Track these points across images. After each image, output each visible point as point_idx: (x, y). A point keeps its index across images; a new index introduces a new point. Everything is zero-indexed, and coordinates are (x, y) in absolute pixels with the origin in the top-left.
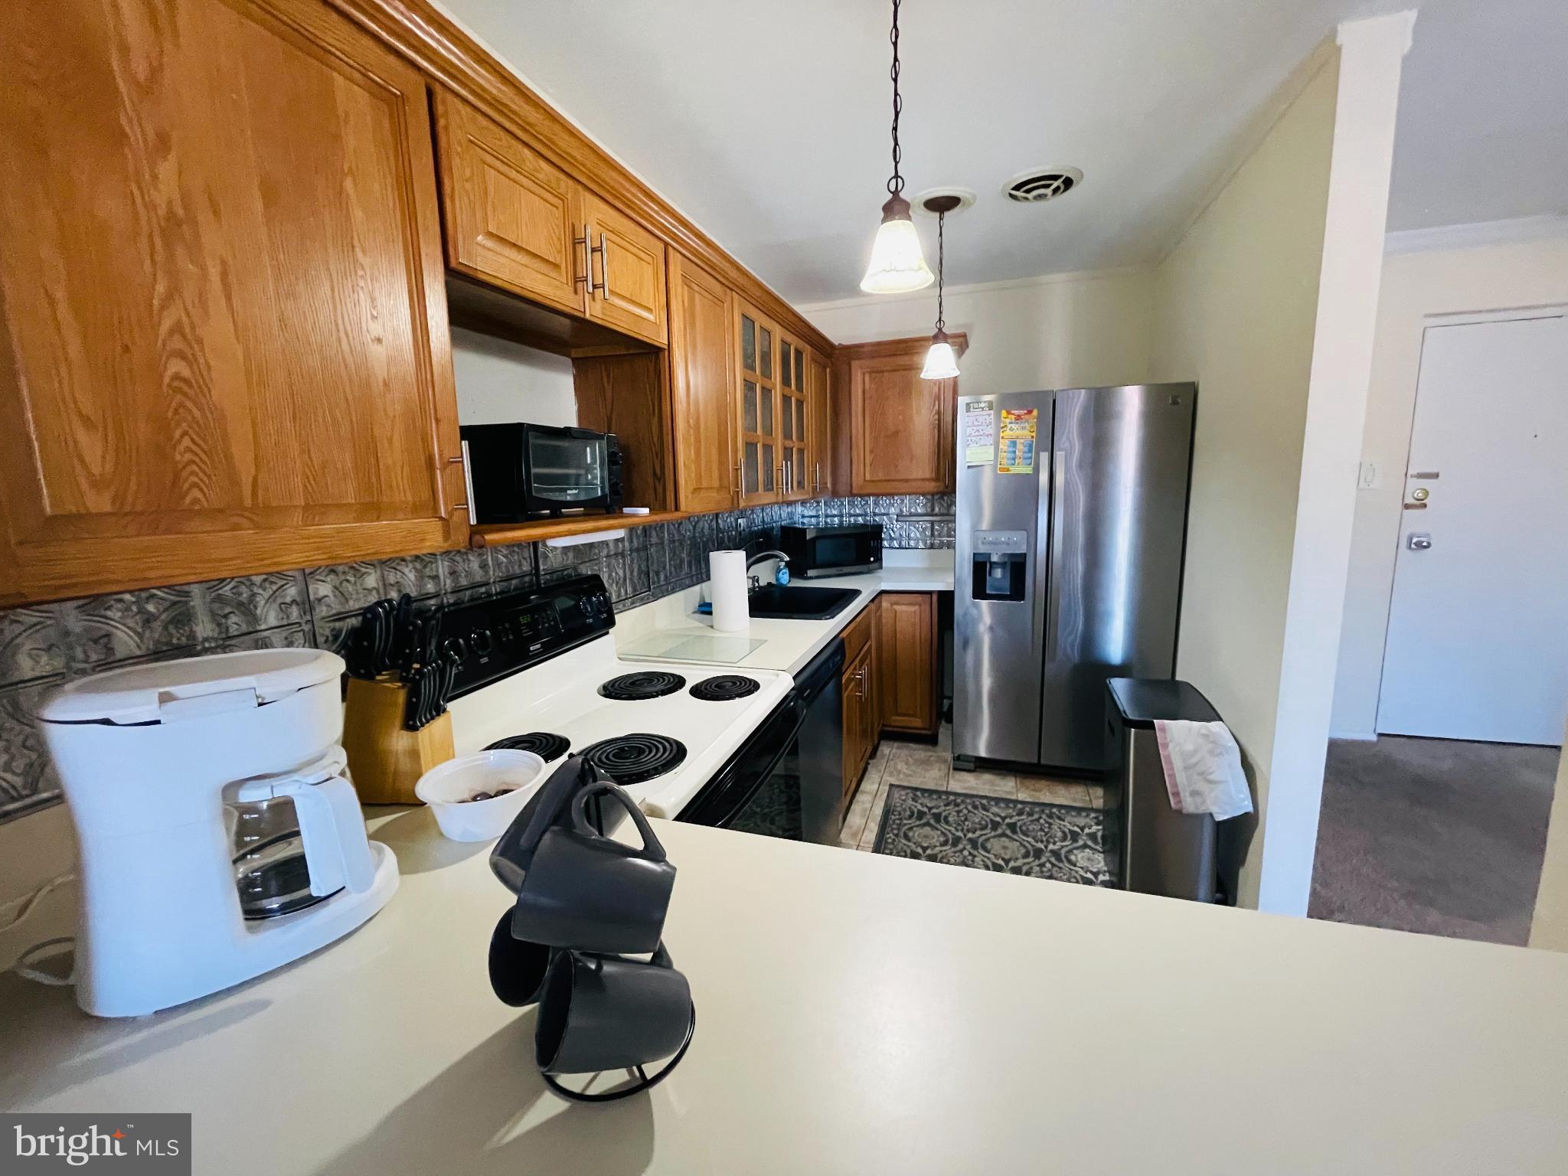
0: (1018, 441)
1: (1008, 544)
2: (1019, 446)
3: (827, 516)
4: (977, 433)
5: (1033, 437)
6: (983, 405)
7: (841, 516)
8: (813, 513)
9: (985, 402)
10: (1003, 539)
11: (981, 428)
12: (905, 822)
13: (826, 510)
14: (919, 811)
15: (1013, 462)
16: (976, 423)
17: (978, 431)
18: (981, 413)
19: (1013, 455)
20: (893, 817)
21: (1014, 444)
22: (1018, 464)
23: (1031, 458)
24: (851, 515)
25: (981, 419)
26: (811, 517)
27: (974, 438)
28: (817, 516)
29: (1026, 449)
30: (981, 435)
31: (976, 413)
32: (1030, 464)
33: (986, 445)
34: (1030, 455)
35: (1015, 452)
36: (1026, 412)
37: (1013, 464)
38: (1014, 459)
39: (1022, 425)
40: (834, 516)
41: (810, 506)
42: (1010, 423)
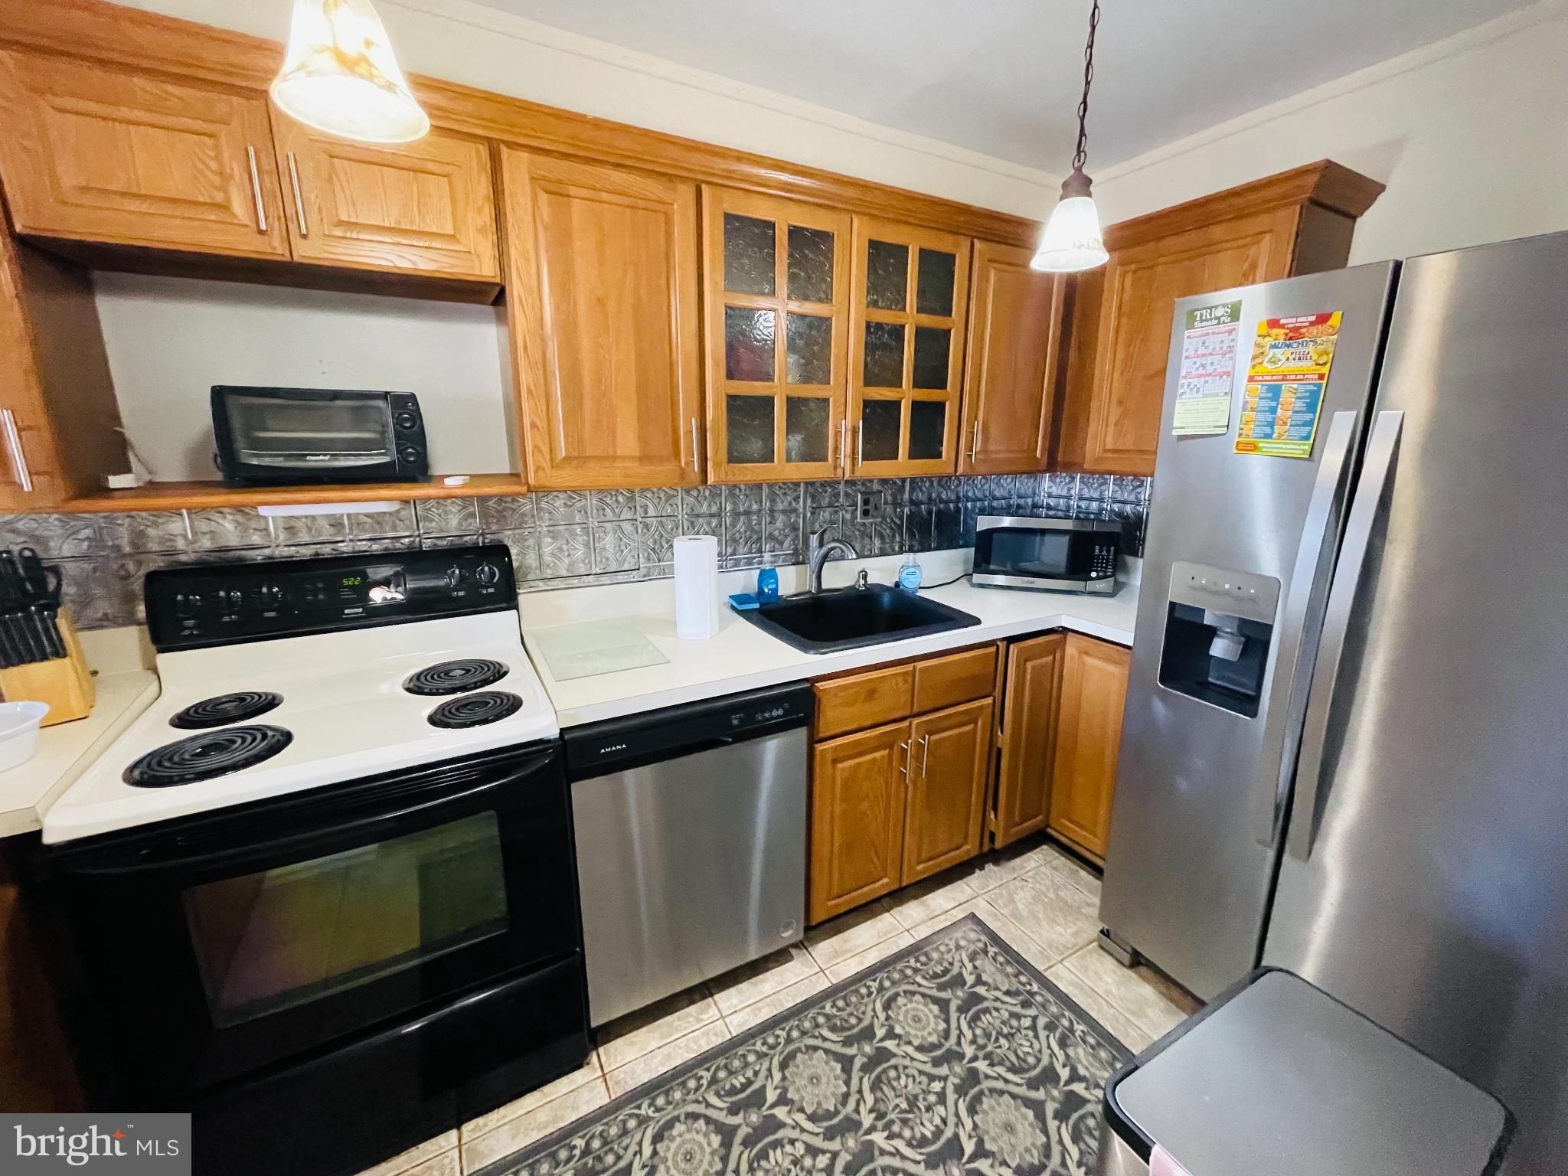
0: (1285, 386)
1: (1239, 599)
2: (1286, 396)
3: (1081, 498)
4: (1201, 371)
5: (1321, 377)
6: (1219, 312)
7: (1101, 500)
8: (1064, 493)
9: (1224, 306)
10: (1227, 586)
11: (1210, 359)
12: (919, 979)
13: (1081, 490)
14: (960, 974)
15: (1268, 430)
16: (1202, 351)
17: (1203, 366)
18: (1217, 329)
19: (1269, 417)
20: (912, 961)
21: (1275, 392)
22: (1280, 436)
23: (1310, 423)
24: (1115, 501)
25: (1211, 341)
26: (1059, 497)
27: (1195, 381)
28: (1068, 498)
29: (1300, 405)
30: (1210, 375)
31: (1205, 330)
32: (1307, 438)
33: (1217, 395)
34: (1308, 417)
35: (1273, 410)
36: (1313, 318)
37: (1269, 436)
38: (1271, 425)
39: (1301, 349)
40: (1091, 499)
41: (1061, 482)
42: (1275, 346)
